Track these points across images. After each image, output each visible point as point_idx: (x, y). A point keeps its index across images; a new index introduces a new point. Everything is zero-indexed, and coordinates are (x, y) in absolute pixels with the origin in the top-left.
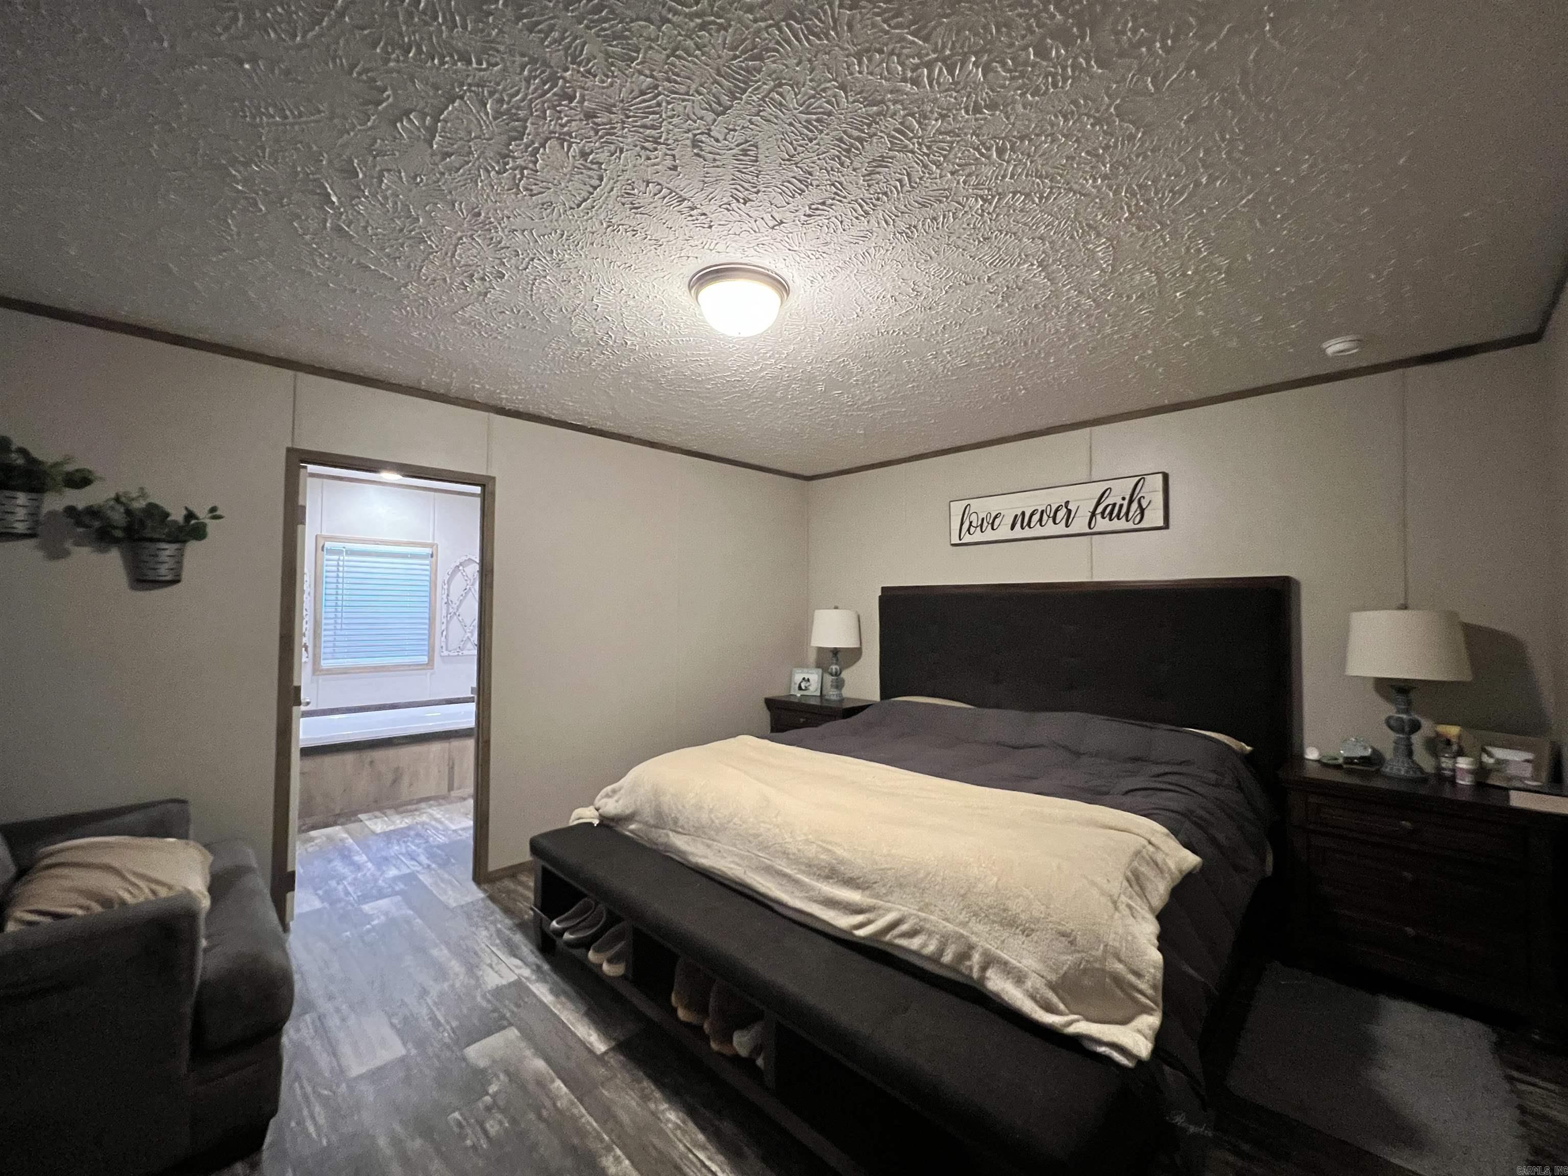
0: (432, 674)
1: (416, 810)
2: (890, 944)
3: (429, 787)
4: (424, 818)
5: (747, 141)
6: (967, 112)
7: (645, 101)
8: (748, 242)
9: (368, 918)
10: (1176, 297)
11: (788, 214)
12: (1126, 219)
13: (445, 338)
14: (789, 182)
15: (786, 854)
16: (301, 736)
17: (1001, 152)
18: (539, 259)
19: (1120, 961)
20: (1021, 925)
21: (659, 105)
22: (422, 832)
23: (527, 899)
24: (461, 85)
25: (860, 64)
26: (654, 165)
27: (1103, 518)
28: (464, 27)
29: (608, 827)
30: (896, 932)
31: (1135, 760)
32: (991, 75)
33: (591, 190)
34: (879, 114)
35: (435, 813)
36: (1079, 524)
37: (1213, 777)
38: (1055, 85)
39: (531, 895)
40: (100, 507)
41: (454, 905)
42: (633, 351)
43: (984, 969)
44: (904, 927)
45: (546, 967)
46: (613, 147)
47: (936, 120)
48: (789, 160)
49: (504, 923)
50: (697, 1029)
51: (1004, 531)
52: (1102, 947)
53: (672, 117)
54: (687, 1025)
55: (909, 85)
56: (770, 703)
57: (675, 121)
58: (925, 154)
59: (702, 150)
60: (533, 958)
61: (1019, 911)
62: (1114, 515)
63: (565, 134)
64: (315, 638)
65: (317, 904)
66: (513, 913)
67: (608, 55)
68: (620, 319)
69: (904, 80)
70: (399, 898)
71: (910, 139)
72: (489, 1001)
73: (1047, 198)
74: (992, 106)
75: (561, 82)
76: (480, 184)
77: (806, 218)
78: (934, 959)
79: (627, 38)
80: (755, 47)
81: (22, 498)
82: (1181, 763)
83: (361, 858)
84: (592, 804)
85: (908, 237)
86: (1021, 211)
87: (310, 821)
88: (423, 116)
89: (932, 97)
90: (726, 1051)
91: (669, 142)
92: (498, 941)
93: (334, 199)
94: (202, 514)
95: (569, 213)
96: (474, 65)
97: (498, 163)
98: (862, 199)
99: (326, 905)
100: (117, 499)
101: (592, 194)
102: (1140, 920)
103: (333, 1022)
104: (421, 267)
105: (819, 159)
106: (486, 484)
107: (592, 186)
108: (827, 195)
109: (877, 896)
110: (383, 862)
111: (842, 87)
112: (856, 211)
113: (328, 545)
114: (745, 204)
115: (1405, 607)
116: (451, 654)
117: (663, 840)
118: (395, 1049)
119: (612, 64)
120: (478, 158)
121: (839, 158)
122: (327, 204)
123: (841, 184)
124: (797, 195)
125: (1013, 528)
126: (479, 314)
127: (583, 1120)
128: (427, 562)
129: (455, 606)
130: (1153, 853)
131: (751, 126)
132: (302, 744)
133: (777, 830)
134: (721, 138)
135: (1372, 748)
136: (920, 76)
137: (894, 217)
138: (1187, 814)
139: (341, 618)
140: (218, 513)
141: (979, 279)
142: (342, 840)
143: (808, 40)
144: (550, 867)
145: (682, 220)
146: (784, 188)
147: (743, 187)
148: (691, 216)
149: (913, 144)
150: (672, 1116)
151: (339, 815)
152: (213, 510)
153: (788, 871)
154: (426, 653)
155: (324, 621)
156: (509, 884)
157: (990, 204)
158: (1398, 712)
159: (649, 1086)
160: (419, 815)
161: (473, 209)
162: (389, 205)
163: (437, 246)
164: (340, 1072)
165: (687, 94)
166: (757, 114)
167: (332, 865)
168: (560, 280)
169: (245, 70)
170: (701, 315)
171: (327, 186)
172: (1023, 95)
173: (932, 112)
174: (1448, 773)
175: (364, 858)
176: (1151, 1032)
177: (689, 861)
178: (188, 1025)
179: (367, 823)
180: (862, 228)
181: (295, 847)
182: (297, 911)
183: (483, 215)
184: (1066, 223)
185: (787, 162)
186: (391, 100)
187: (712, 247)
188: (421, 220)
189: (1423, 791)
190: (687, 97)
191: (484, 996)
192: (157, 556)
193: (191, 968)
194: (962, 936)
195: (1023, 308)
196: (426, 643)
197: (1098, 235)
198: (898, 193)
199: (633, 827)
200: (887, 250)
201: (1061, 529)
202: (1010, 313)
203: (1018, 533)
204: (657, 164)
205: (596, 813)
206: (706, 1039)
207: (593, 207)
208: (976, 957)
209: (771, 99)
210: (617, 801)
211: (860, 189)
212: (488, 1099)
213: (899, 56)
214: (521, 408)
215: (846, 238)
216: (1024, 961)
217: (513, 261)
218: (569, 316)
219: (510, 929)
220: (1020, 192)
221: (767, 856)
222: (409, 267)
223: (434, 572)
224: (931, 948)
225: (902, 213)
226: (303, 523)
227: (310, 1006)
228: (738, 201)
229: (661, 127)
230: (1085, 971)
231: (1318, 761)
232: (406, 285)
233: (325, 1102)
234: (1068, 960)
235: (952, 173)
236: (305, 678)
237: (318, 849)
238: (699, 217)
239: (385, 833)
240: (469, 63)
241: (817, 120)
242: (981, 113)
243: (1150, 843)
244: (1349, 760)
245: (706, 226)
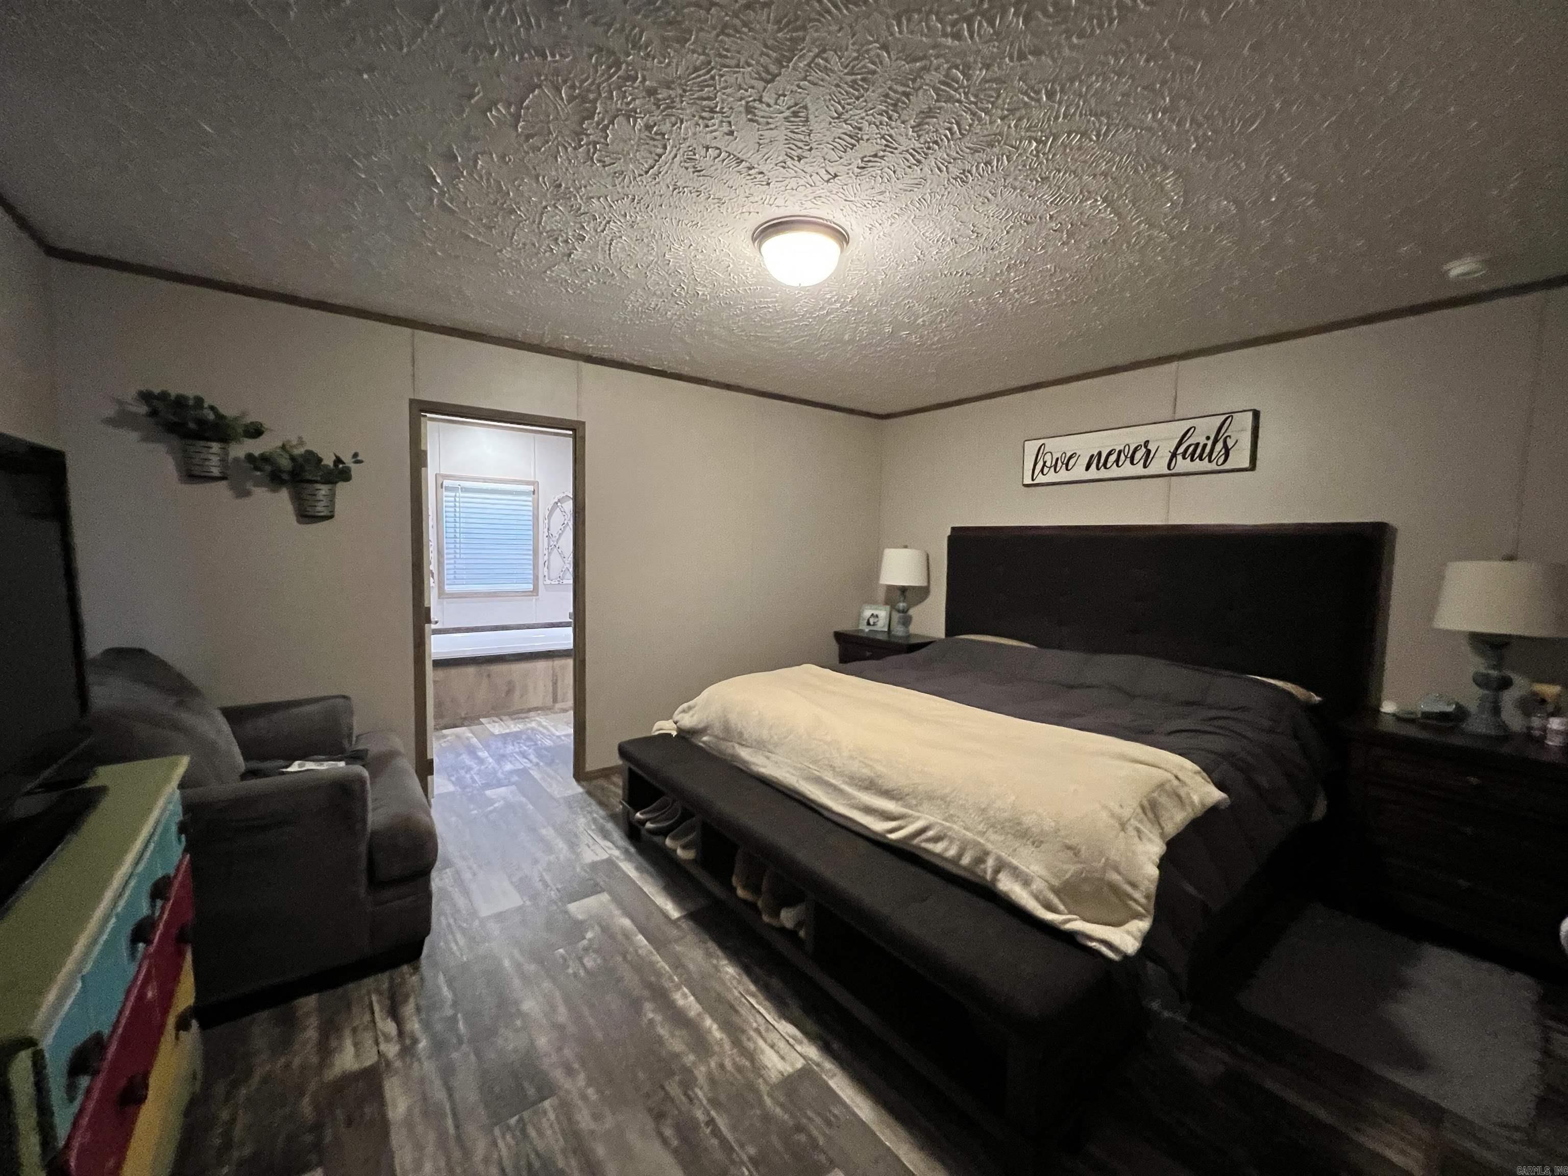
0: (536, 600)
1: (527, 718)
2: (915, 847)
3: (535, 700)
4: (534, 725)
5: (796, 104)
6: (1011, 60)
7: (699, 76)
8: (806, 196)
9: (491, 802)
10: (1260, 225)
11: (841, 167)
12: (1194, 149)
13: (536, 295)
14: (839, 138)
15: (833, 768)
16: (433, 651)
17: (1050, 95)
18: (615, 222)
19: (1119, 873)
20: (1031, 837)
21: (713, 78)
22: (532, 737)
23: (615, 794)
24: (539, 75)
25: (899, 25)
26: (712, 132)
27: (1184, 458)
28: (539, 26)
29: (683, 738)
30: (924, 836)
31: (1188, 703)
32: (1033, 24)
33: (657, 158)
34: (924, 68)
35: (541, 720)
36: (1159, 465)
37: (1266, 723)
38: (1101, 26)
39: (620, 792)
40: (271, 453)
41: (558, 796)
42: (705, 301)
43: (997, 871)
44: (930, 833)
45: (632, 850)
46: (673, 119)
47: (981, 70)
48: (837, 118)
49: (599, 813)
50: (753, 906)
51: (1078, 472)
52: (1103, 860)
53: (725, 88)
54: (745, 902)
55: (950, 40)
56: (840, 637)
57: (728, 91)
58: (972, 103)
59: (755, 116)
60: (624, 843)
61: (1030, 825)
62: (1196, 456)
63: (631, 110)
64: (439, 566)
65: (451, 788)
66: (606, 806)
67: (664, 39)
68: (690, 273)
69: (945, 35)
70: (514, 787)
71: (956, 90)
72: (586, 871)
73: (1106, 134)
74: (1037, 52)
75: (624, 66)
76: (559, 159)
77: (859, 171)
78: (955, 861)
79: (680, 23)
80: (797, 19)
81: (215, 447)
82: (1235, 709)
83: (483, 754)
84: (671, 717)
85: (963, 182)
86: (1080, 148)
87: (442, 722)
88: (508, 105)
89: (974, 48)
90: (774, 923)
91: (724, 110)
92: (593, 827)
93: (439, 181)
94: (347, 459)
95: (638, 179)
96: (549, 58)
97: (574, 141)
98: (914, 149)
99: (458, 788)
100: (283, 447)
101: (658, 161)
102: (1145, 840)
103: (467, 876)
104: (513, 234)
105: (867, 115)
106: (576, 430)
107: (657, 155)
108: (879, 147)
109: (910, 807)
110: (501, 758)
111: (885, 47)
112: (908, 161)
113: (447, 483)
114: (799, 160)
115: (1511, 558)
116: (553, 583)
117: (730, 751)
118: (513, 900)
119: (668, 47)
120: (556, 138)
121: (887, 112)
122: (433, 185)
123: (891, 136)
124: (848, 149)
125: (1088, 468)
126: (564, 272)
127: (659, 964)
128: (530, 499)
129: (555, 539)
130: (1177, 786)
131: (799, 90)
132: (434, 657)
133: (826, 747)
134: (772, 102)
135: (1457, 704)
136: (962, 29)
137: (946, 164)
138: (1227, 756)
139: (460, 543)
140: (359, 458)
141: (1040, 218)
142: (468, 739)
143: (847, 8)
144: (632, 767)
145: (741, 180)
146: (835, 144)
147: (796, 146)
148: (749, 175)
149: (960, 94)
150: (730, 970)
151: (465, 719)
152: (355, 455)
153: (833, 781)
154: (531, 581)
155: (446, 551)
156: (602, 782)
157: (1045, 144)
158: (1489, 667)
159: (712, 946)
160: (529, 722)
161: (555, 181)
162: (484, 183)
163: (525, 215)
164: (474, 913)
165: (738, 66)
166: (805, 79)
167: (461, 758)
168: (634, 239)
169: (363, 80)
170: (764, 264)
171: (433, 170)
172: (1069, 38)
173: (975, 62)
174: (1537, 733)
175: (486, 754)
176: (1139, 934)
177: (751, 770)
178: (363, 864)
179: (488, 726)
180: (915, 176)
181: (432, 740)
182: (436, 792)
183: (563, 185)
184: (1128, 157)
185: (836, 120)
186: (481, 94)
187: (771, 202)
188: (511, 194)
189: (1506, 749)
190: (737, 70)
191: (582, 868)
192: (315, 495)
193: (364, 821)
194: (979, 843)
195: (1090, 243)
196: (531, 572)
197: (1165, 168)
198: (949, 141)
199: (705, 739)
200: (943, 195)
201: (1138, 470)
202: (1078, 249)
203: (1093, 473)
204: (715, 131)
205: (675, 726)
206: (759, 913)
207: (660, 173)
208: (990, 862)
209: (816, 64)
210: (692, 716)
211: (910, 139)
212: (585, 942)
213: (937, 15)
214: (606, 355)
215: (901, 186)
216: (1032, 867)
217: (592, 225)
218: (644, 271)
219: (603, 818)
220: (1075, 131)
221: (816, 768)
222: (503, 234)
223: (536, 508)
224: (952, 852)
225: (954, 159)
226: (426, 466)
227: (448, 864)
228: (793, 159)
229: (716, 97)
230: (1086, 880)
231: (1394, 715)
232: (501, 251)
233: (464, 931)
234: (1071, 869)
235: (1003, 118)
236: (433, 600)
237: (449, 744)
238: (757, 176)
239: (502, 735)
240: (544, 57)
241: (863, 80)
242: (1026, 58)
243: (1177, 777)
244: (1426, 715)
245: (764, 183)
